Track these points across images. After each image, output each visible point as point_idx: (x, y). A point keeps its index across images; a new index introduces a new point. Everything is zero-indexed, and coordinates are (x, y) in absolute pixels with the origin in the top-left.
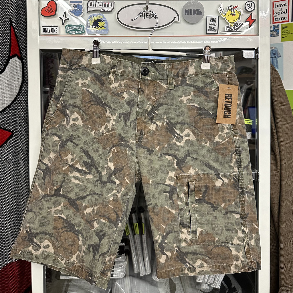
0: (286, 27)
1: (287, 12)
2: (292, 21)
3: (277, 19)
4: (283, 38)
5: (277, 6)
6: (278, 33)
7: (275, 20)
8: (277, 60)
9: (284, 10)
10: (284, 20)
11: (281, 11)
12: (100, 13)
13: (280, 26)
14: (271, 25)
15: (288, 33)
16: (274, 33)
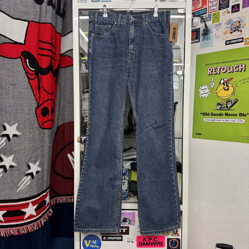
0: (215, 14)
1: (216, 5)
2: (219, 10)
3: (210, 10)
4: (213, 21)
5: (211, 2)
6: (211, 19)
7: (209, 11)
8: (210, 35)
9: (214, 4)
10: (215, 10)
11: (212, 5)
13: (212, 15)
14: (207, 14)
15: (216, 18)
16: (208, 19)
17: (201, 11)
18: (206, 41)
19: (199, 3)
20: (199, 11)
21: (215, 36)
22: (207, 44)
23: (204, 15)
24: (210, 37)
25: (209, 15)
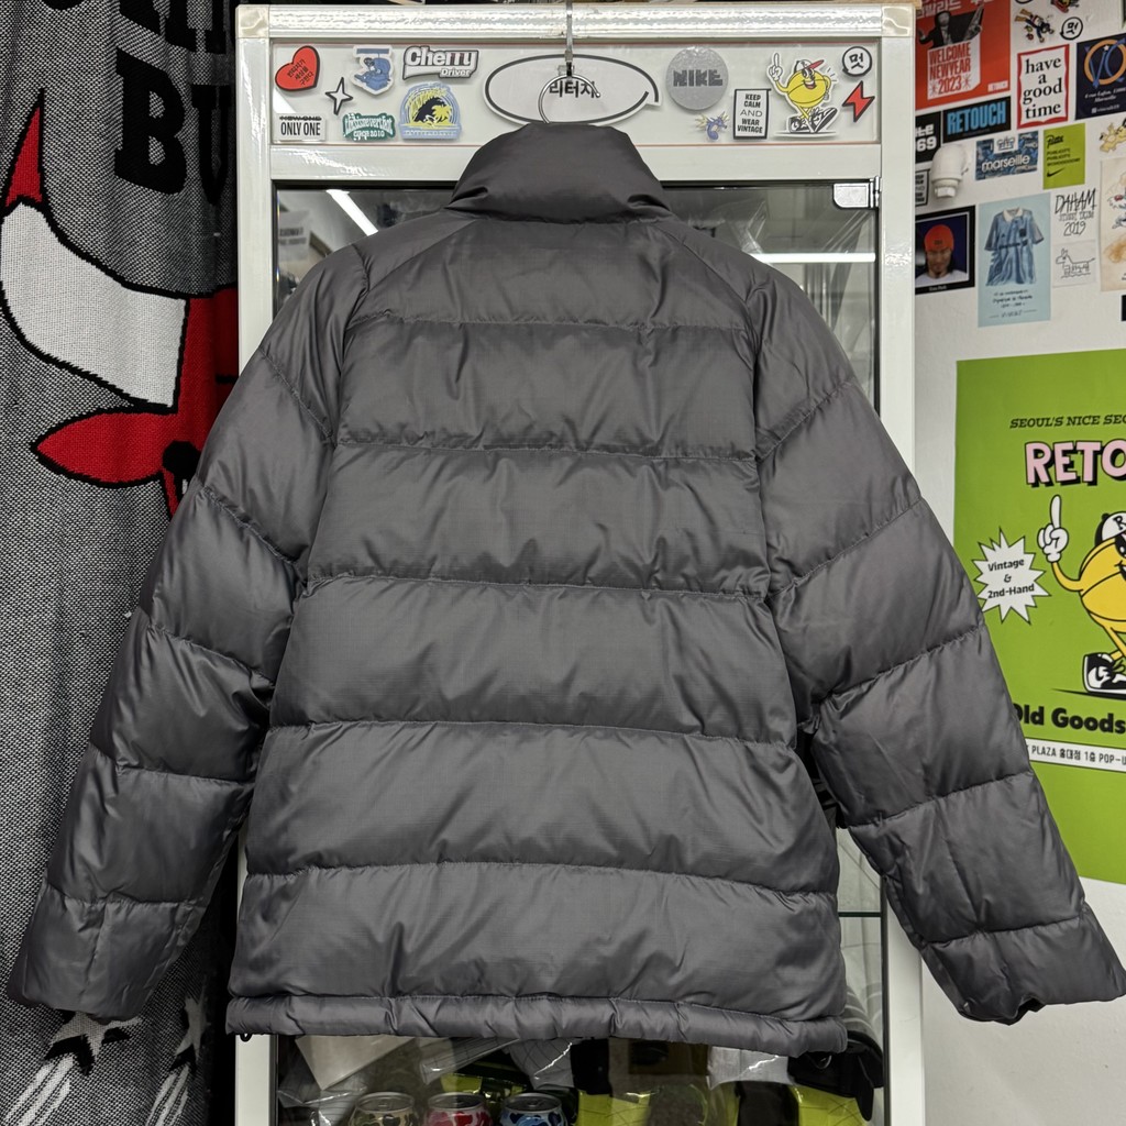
0: (1059, 140)
1: (1063, 88)
2: (1078, 117)
3: (1031, 113)
4: (1049, 175)
5: (1031, 68)
6: (1034, 161)
7: (1024, 114)
9: (1052, 82)
10: (1054, 115)
11: (1042, 86)
12: (438, 82)
13: (1041, 137)
14: (1014, 133)
15: (1065, 160)
16: (1021, 159)
17: (975, 109)
18: (1012, 286)
19: (966, 67)
20: (966, 112)
21: (1061, 260)
22: (1018, 301)
23: (997, 137)
24: (1031, 263)
25: (1024, 140)
